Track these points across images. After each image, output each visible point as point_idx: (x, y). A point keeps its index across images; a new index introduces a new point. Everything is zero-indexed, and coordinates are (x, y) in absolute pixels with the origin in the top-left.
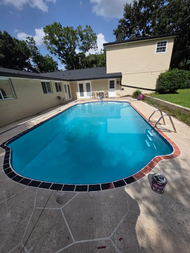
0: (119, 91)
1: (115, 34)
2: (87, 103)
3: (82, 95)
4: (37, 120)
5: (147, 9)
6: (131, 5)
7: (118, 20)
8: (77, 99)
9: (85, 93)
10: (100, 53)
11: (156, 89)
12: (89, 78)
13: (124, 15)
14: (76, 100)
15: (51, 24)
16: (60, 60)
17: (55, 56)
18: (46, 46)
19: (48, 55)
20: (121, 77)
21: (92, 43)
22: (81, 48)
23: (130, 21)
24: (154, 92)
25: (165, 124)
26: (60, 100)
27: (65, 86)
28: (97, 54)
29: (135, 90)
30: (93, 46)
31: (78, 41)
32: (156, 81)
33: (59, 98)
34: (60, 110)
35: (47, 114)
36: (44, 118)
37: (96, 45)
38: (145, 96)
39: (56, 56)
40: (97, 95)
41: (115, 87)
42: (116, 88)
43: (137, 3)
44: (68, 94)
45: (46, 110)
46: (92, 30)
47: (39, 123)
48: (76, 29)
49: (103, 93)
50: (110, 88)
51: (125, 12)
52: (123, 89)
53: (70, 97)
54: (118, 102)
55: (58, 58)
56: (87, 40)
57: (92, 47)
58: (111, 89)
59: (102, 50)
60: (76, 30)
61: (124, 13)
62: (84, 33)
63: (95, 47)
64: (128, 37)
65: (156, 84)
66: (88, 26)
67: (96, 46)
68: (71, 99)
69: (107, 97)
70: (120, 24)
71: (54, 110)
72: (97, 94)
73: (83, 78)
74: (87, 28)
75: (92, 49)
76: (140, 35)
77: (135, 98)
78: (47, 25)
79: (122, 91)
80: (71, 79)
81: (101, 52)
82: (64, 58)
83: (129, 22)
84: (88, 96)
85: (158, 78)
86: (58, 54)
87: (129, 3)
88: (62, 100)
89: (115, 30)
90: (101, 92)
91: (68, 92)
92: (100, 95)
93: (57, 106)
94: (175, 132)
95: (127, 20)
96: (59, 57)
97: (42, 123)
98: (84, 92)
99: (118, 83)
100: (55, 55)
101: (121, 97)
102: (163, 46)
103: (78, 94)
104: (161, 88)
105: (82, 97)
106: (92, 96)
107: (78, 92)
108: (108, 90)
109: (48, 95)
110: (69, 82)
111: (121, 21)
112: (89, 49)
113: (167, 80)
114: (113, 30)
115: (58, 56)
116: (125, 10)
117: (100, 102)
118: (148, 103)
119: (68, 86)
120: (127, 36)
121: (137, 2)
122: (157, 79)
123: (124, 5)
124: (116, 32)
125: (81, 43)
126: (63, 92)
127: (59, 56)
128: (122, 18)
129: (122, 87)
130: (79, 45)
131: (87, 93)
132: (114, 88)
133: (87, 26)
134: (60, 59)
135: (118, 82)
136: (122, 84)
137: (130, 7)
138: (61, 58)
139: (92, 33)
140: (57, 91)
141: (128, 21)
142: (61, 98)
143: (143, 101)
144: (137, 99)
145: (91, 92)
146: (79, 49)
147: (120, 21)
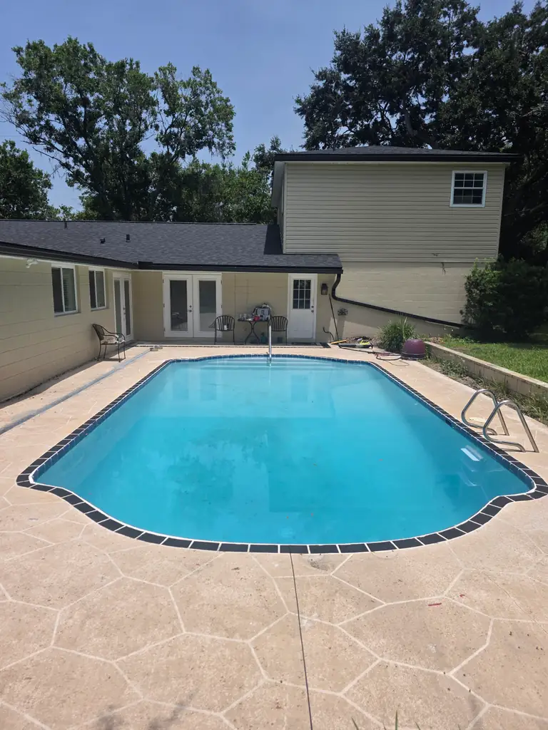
1: (301, 111)
5: (410, 56)
6: (358, 38)
7: (313, 71)
9: (193, 318)
10: (241, 166)
13: (334, 61)
15: (56, 46)
16: (66, 171)
17: (49, 153)
18: (15, 110)
19: (13, 144)
20: (338, 271)
21: (213, 131)
22: (166, 139)
23: (354, 82)
25: (507, 434)
26: (102, 342)
27: (117, 284)
28: (227, 169)
30: (216, 140)
31: (154, 113)
33: (97, 330)
37: (230, 138)
39: (52, 154)
41: (311, 305)
42: (315, 307)
43: (379, 36)
44: (124, 317)
46: (214, 85)
48: (156, 75)
50: (295, 307)
51: (339, 53)
52: (342, 314)
53: (128, 331)
54: (334, 360)
55: (60, 162)
56: (191, 115)
57: (213, 143)
58: (299, 310)
59: (248, 158)
60: (154, 77)
61: (335, 53)
62: (185, 93)
63: (223, 145)
64: (346, 128)
66: (203, 70)
67: (227, 141)
70: (321, 84)
74: (194, 75)
75: (210, 148)
76: (390, 126)
78: (33, 43)
80: (142, 260)
81: (245, 165)
82: (86, 166)
83: (352, 83)
84: (203, 329)
86: (59, 147)
87: (352, 32)
89: (303, 100)
94: (536, 451)
95: (344, 76)
96: (64, 160)
98: (189, 314)
99: (324, 291)
100: (48, 149)
102: (473, 188)
103: (163, 318)
105: (179, 334)
109: (66, 317)
110: (129, 272)
111: (325, 75)
112: (200, 146)
114: (295, 98)
115: (60, 156)
116: (338, 48)
117: (261, 356)
119: (126, 283)
120: (344, 124)
121: (378, 34)
123: (336, 33)
124: (304, 106)
125: (165, 121)
126: (108, 308)
127: (67, 156)
128: (329, 68)
129: (340, 306)
130: (157, 127)
131: (201, 318)
132: (308, 307)
133: (196, 71)
134: (66, 166)
135: (324, 287)
136: (340, 294)
137: (358, 43)
138: (72, 164)
139: (217, 95)
140: (93, 304)
141: (348, 79)
142: (106, 333)
143: (421, 363)
144: (400, 356)
145: (218, 316)
146: (157, 140)
147: (321, 76)
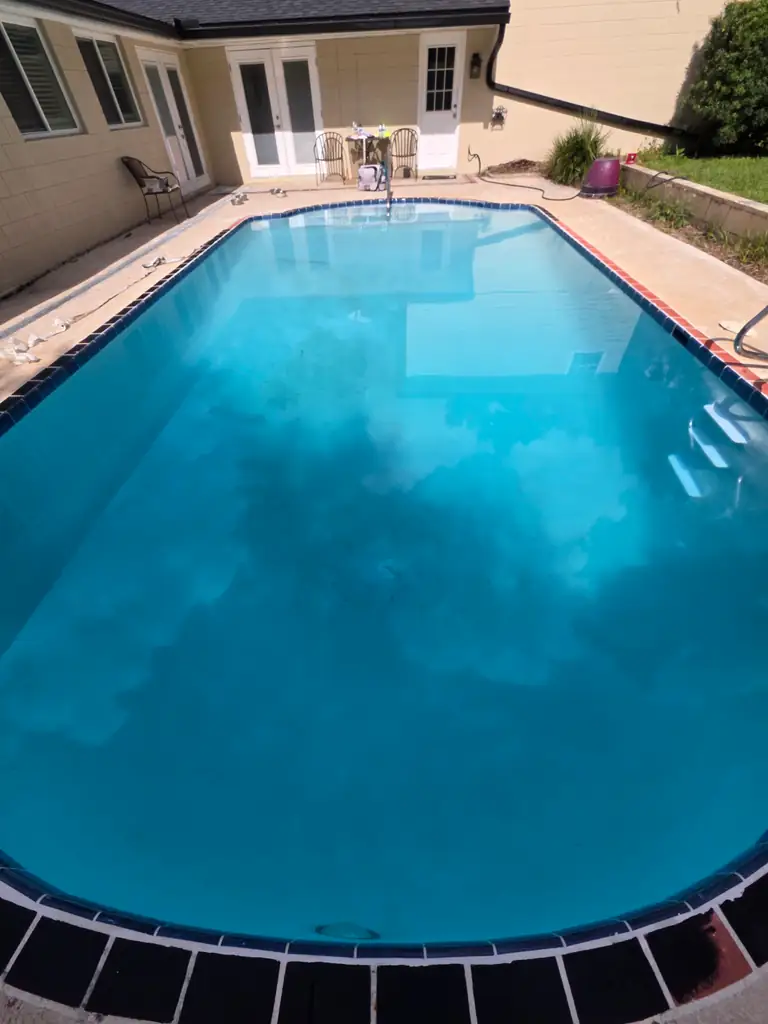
0: (476, 132)
2: (303, 211)
3: (267, 156)
4: (29, 335)
8: (238, 182)
9: (284, 139)
11: (674, 126)
12: (300, 15)
14: (239, 191)
20: (502, 17)
24: (660, 142)
26: (145, 190)
27: (152, 73)
29: (566, 126)
32: (686, 59)
33: (132, 169)
34: (159, 262)
35: (84, 290)
36: (76, 319)
38: (625, 169)
40: (356, 154)
41: (454, 102)
42: (459, 106)
44: (184, 143)
45: (72, 259)
47: (48, 360)
49: (384, 143)
50: (430, 108)
52: (499, 118)
53: (199, 171)
54: (480, 205)
58: (435, 115)
65: (685, 85)
68: (205, 180)
69: (407, 174)
71: (121, 262)
72: (352, 152)
73: (262, 14)
77: (561, 182)
79: (494, 134)
80: (183, 16)
84: (300, 160)
85: (701, 44)
88: (157, 188)
90: (375, 131)
91: (180, 132)
92: (371, 154)
93: (133, 227)
97: (68, 364)
98: (278, 134)
99: (475, 71)
101: (484, 174)
103: (244, 142)
104: (709, 115)
105: (268, 171)
106: (327, 160)
107: (237, 129)
108: (415, 123)
109: (54, 142)
110: (174, 49)
113: (754, 57)
117: (376, 202)
118: (649, 218)
119: (172, 74)
122: (696, 47)
126: (146, 125)
129: (499, 101)
131: (295, 139)
132: (448, 107)
135: (475, 61)
136: (500, 78)
140: (112, 118)
142: (150, 174)
143: (611, 203)
144: (577, 192)
145: (318, 133)
